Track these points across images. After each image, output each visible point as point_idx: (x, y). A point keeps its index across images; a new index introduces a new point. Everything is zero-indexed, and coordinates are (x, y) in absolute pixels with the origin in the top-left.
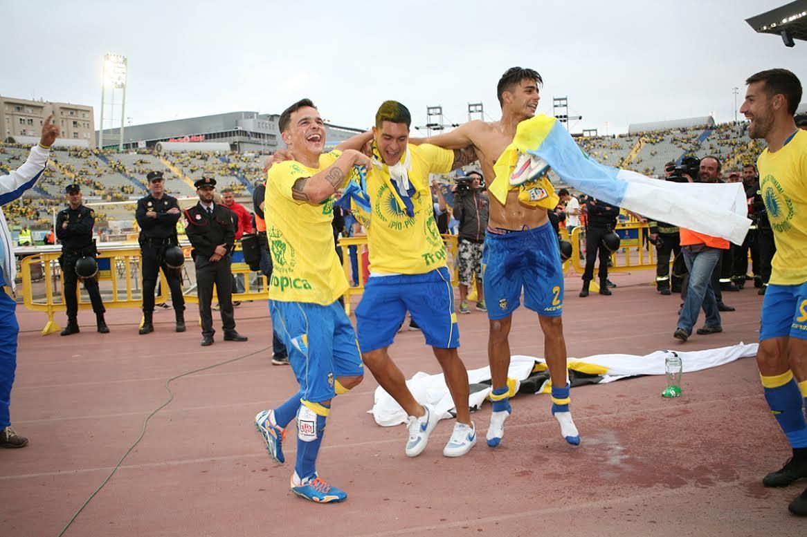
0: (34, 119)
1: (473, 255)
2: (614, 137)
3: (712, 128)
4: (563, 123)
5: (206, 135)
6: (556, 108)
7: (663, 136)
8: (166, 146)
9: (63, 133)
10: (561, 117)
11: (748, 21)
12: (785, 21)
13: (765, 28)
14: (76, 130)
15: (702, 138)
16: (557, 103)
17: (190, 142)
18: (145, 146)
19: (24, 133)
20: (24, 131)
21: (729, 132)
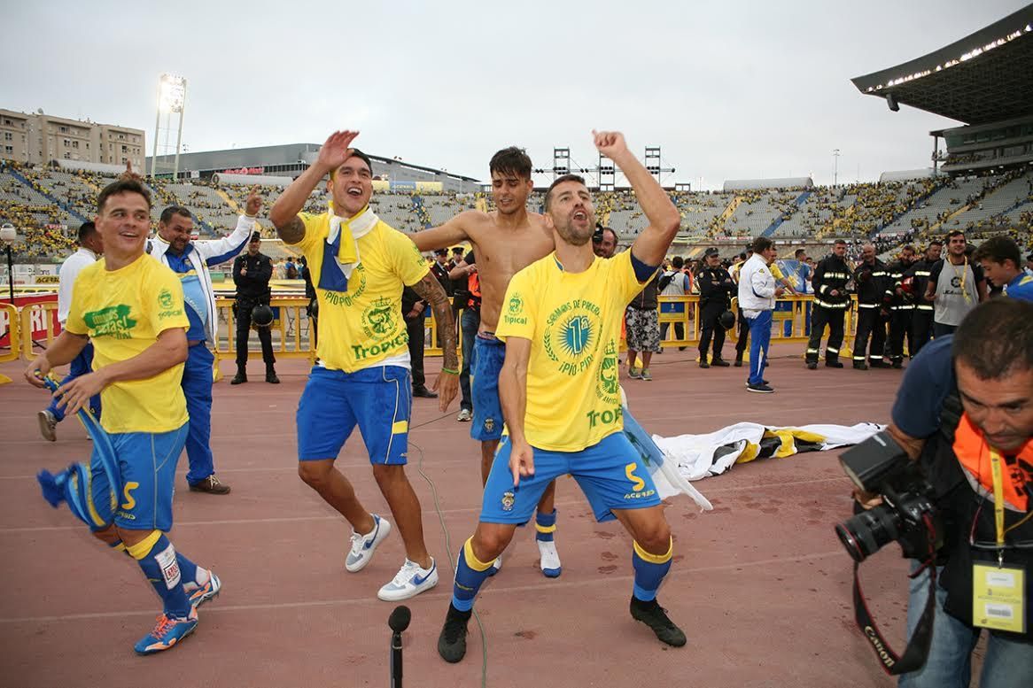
0: (80, 143)
1: (638, 322)
2: (708, 193)
3: (811, 191)
4: (654, 175)
5: (266, 168)
6: (648, 159)
7: (760, 195)
8: (224, 178)
9: (111, 158)
10: (653, 168)
11: (855, 81)
12: (891, 84)
13: (871, 89)
14: (125, 156)
15: (800, 200)
16: (649, 153)
17: (248, 174)
18: (198, 176)
19: (68, 156)
20: (68, 154)
21: (828, 196)
